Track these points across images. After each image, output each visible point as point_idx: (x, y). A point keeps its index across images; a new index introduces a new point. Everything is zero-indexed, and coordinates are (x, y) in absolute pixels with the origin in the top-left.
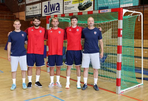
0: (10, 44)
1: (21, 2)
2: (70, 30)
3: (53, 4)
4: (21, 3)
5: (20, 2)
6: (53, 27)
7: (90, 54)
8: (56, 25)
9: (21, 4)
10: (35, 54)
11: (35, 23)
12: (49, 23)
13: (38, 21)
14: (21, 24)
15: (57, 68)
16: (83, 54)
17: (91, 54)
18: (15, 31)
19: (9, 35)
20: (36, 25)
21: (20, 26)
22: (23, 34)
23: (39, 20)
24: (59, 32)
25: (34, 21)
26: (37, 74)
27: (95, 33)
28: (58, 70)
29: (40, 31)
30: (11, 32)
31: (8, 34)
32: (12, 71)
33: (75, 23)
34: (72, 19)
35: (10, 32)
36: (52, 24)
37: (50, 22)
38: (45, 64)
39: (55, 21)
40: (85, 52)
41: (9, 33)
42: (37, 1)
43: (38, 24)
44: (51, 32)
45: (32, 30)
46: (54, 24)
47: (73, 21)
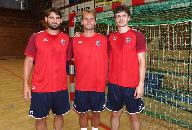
3: (82, 9)
6: (85, 30)
8: (89, 27)
11: (50, 21)
12: (73, 26)
13: (58, 18)
15: (93, 114)
20: (53, 25)
23: (59, 16)
24: (98, 43)
25: (47, 17)
26: (57, 128)
28: (94, 117)
29: (63, 41)
33: (123, 22)
34: (116, 13)
36: (82, 24)
37: (75, 25)
42: (64, 6)
43: (58, 24)
44: (80, 42)
45: (44, 39)
46: (87, 25)
47: (119, 17)
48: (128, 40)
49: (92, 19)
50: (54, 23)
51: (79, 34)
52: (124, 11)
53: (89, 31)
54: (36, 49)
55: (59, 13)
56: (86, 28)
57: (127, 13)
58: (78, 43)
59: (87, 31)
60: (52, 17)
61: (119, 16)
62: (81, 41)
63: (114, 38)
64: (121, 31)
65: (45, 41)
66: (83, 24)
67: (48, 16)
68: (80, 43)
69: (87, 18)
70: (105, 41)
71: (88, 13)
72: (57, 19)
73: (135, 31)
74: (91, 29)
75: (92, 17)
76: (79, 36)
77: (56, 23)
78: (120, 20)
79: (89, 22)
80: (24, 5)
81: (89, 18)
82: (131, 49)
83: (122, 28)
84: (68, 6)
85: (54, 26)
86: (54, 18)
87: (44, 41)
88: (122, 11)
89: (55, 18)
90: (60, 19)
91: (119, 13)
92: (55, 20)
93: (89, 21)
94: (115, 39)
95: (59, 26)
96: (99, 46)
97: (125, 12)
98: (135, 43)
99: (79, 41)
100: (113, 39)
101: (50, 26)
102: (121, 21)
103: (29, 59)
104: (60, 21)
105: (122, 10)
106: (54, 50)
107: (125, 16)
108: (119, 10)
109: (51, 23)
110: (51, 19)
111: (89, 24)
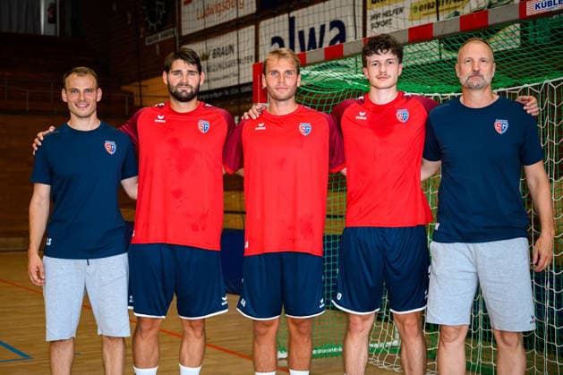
0: (42, 192)
1: (160, 29)
2: (362, 116)
3: (312, 31)
4: (159, 35)
5: (152, 27)
6: (272, 100)
7: (470, 245)
9: (160, 37)
10: (171, 246)
11: (174, 80)
13: (190, 72)
14: (100, 90)
16: (434, 246)
17: (478, 245)
18: (69, 124)
19: (40, 144)
20: (179, 90)
21: (98, 100)
22: (113, 143)
23: (194, 68)
24: (305, 128)
26: (187, 359)
27: (501, 126)
29: (203, 125)
30: (52, 129)
31: (36, 140)
32: (49, 338)
35: (47, 132)
36: (264, 85)
38: (226, 307)
39: (278, 69)
40: (444, 237)
41: (41, 135)
42: (235, 17)
43: (191, 87)
44: (261, 127)
45: (159, 117)
46: (277, 89)
47: (376, 65)
48: (402, 115)
49: (288, 72)
50: (182, 85)
52: (390, 51)
53: (282, 103)
56: (275, 95)
57: (396, 57)
58: (257, 129)
59: (276, 103)
60: (178, 72)
61: (377, 63)
62: (262, 125)
65: (160, 121)
66: (268, 85)
67: (168, 69)
69: (276, 71)
71: (279, 58)
72: (190, 76)
74: (287, 97)
75: (289, 69)
77: (187, 85)
78: (380, 72)
79: (282, 80)
80: (54, 13)
81: (282, 71)
84: (253, 20)
85: (184, 91)
86: (182, 74)
87: (156, 121)
88: (384, 51)
89: (185, 73)
90: (197, 76)
91: (378, 53)
92: (185, 78)
93: (282, 77)
95: (194, 91)
96: (307, 136)
97: (392, 52)
100: (357, 118)
101: (173, 91)
102: (383, 76)
104: (197, 81)
105: (384, 48)
107: (390, 63)
108: (379, 48)
109: (175, 84)
110: (176, 77)
111: (282, 85)
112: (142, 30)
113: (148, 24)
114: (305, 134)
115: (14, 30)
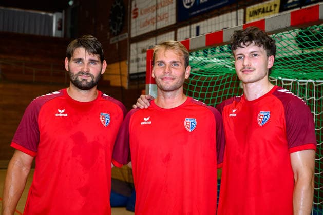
1: (118, 33)
9: (119, 38)
11: (75, 68)
13: (92, 61)
20: (80, 78)
23: (96, 58)
29: (104, 118)
33: (251, 71)
34: (235, 48)
39: (166, 60)
43: (91, 76)
44: (146, 121)
45: (60, 111)
46: (162, 79)
47: (240, 58)
48: (263, 117)
49: (174, 63)
50: (83, 74)
51: (146, 101)
54: (38, 133)
55: (95, 50)
56: (161, 86)
57: (261, 48)
58: (142, 123)
59: (164, 95)
60: (80, 60)
61: (242, 57)
62: (148, 119)
63: (232, 113)
64: (248, 93)
65: (61, 115)
68: (145, 123)
69: (162, 62)
70: (211, 121)
71: (166, 49)
72: (92, 65)
73: (284, 93)
74: (173, 89)
76: (146, 107)
77: (88, 74)
78: (244, 66)
79: (167, 71)
80: (61, 26)
81: (168, 61)
82: (269, 141)
83: (251, 86)
84: (173, 28)
85: (84, 80)
86: (83, 63)
88: (246, 44)
89: (86, 62)
90: (98, 65)
91: (241, 47)
92: (86, 66)
93: (167, 68)
94: (235, 115)
95: (94, 80)
98: (282, 127)
99: (145, 119)
100: (230, 115)
101: (74, 79)
102: (247, 69)
103: (21, 158)
104: (99, 69)
105: (247, 41)
106: (79, 138)
107: (255, 55)
109: (76, 73)
110: (76, 65)
111: (167, 75)
112: (109, 34)
113: (111, 30)
114: (190, 130)
115: (37, 34)
